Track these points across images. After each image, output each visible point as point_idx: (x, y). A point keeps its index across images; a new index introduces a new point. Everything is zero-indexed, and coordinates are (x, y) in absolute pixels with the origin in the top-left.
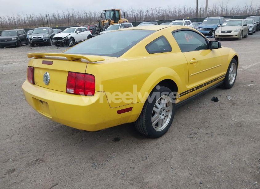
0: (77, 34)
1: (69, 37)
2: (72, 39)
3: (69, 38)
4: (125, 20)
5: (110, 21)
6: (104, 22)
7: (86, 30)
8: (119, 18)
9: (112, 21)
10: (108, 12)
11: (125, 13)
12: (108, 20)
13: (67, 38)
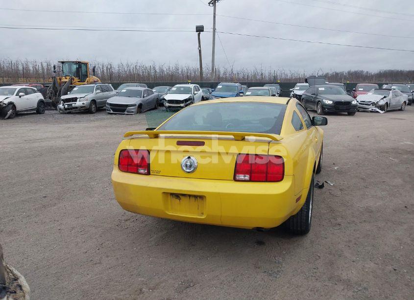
0: (20, 97)
1: (6, 102)
2: (11, 106)
3: (6, 104)
4: (95, 78)
5: (72, 79)
6: (60, 79)
7: (35, 92)
8: (86, 76)
9: (76, 79)
10: (67, 65)
11: (95, 67)
12: (68, 77)
13: (2, 104)
